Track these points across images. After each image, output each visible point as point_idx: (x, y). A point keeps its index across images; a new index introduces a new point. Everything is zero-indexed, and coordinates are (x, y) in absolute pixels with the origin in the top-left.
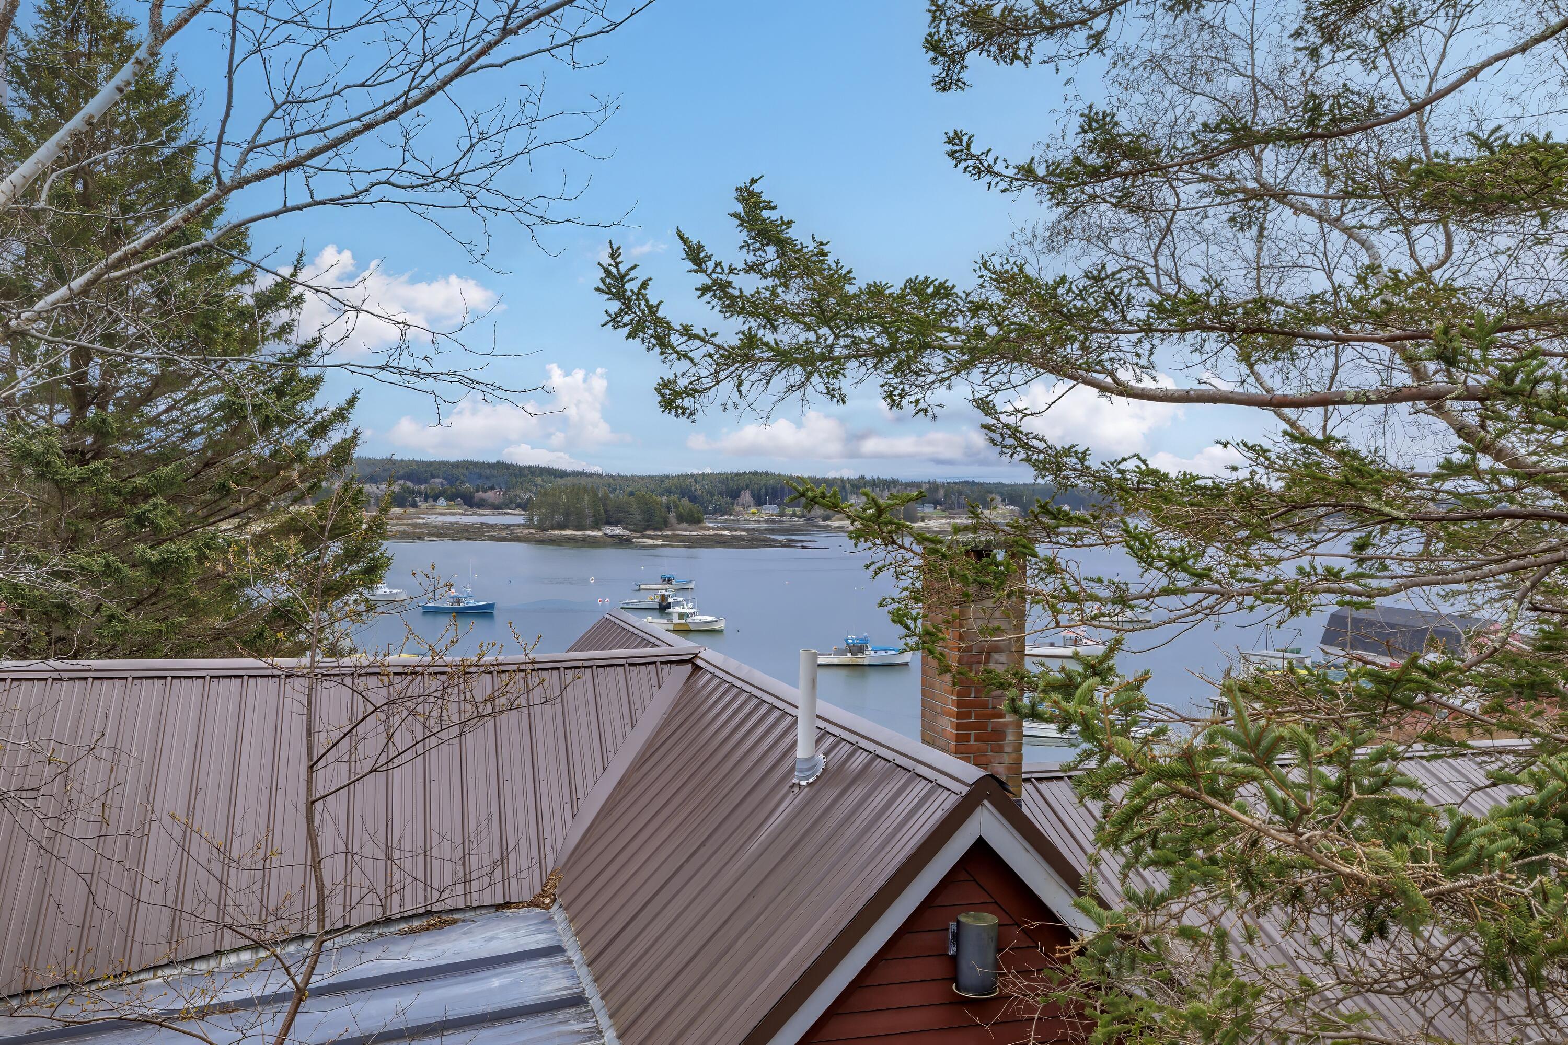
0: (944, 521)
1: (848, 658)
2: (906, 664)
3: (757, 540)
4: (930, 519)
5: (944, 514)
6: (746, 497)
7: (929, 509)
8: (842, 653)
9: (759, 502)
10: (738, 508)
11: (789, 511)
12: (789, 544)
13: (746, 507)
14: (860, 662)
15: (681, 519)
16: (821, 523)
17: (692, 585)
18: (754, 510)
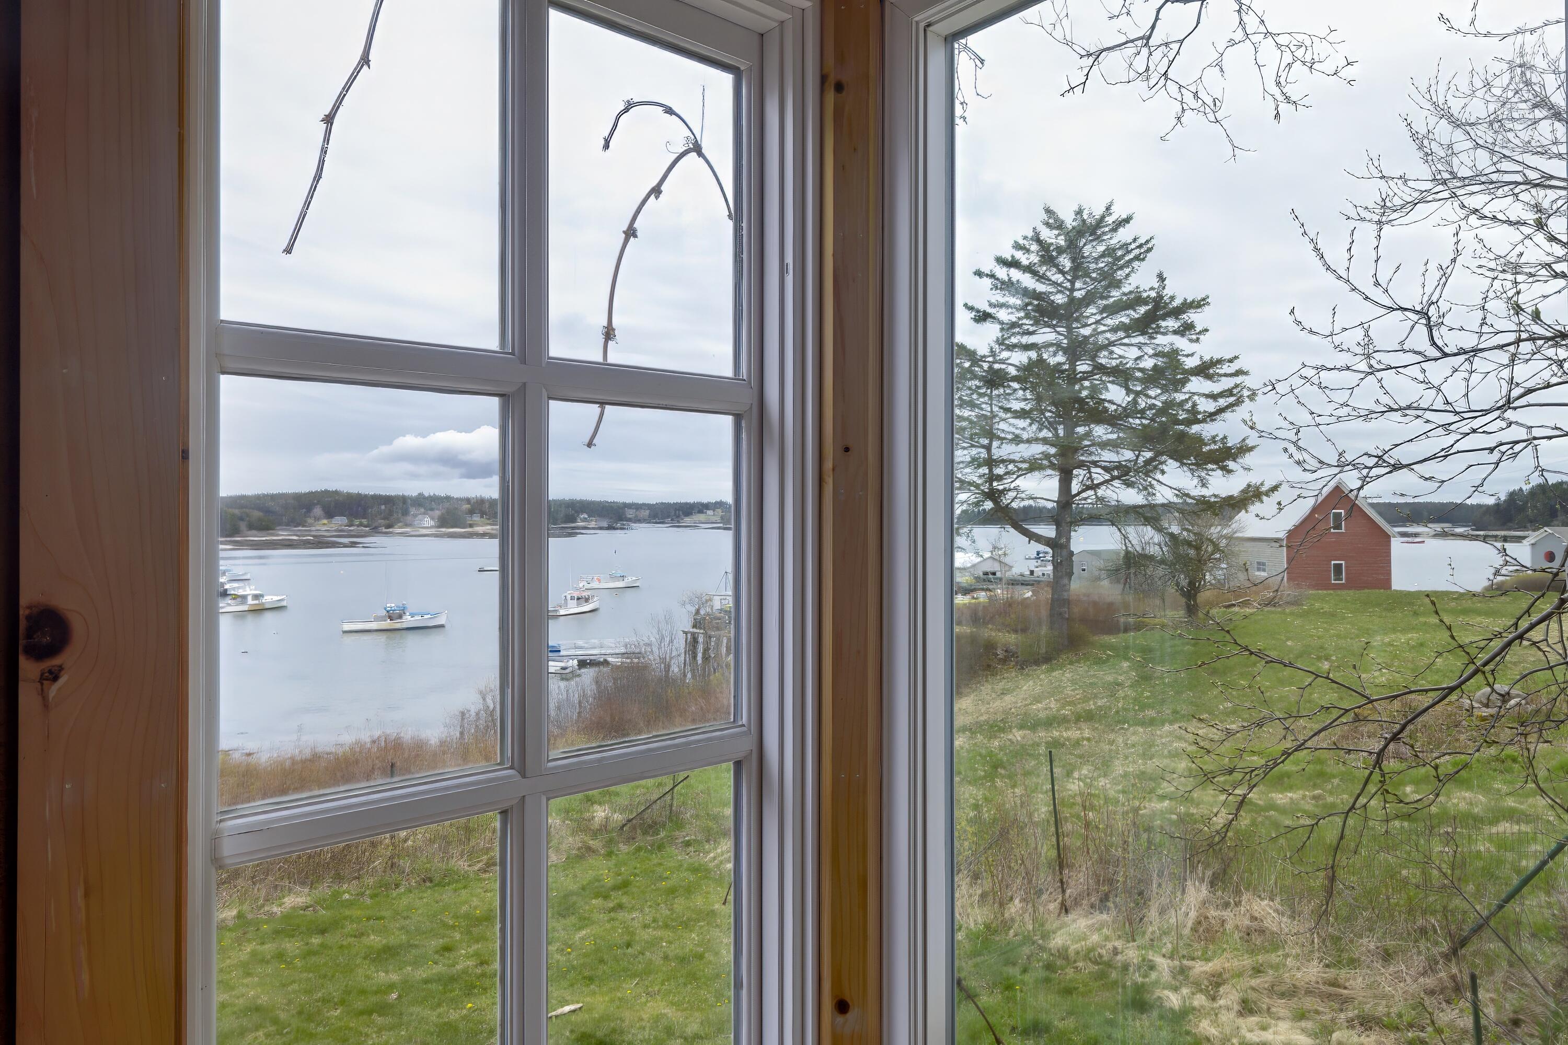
0: (489, 527)
1: (387, 624)
2: (442, 626)
3: (319, 542)
4: (478, 525)
5: (488, 522)
6: (318, 511)
7: (476, 518)
8: (382, 619)
9: (330, 515)
10: (310, 521)
11: (357, 522)
12: (353, 545)
13: (317, 519)
14: (398, 626)
15: (251, 527)
16: (385, 530)
17: (248, 577)
18: (325, 521)
